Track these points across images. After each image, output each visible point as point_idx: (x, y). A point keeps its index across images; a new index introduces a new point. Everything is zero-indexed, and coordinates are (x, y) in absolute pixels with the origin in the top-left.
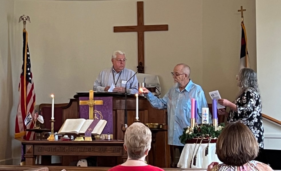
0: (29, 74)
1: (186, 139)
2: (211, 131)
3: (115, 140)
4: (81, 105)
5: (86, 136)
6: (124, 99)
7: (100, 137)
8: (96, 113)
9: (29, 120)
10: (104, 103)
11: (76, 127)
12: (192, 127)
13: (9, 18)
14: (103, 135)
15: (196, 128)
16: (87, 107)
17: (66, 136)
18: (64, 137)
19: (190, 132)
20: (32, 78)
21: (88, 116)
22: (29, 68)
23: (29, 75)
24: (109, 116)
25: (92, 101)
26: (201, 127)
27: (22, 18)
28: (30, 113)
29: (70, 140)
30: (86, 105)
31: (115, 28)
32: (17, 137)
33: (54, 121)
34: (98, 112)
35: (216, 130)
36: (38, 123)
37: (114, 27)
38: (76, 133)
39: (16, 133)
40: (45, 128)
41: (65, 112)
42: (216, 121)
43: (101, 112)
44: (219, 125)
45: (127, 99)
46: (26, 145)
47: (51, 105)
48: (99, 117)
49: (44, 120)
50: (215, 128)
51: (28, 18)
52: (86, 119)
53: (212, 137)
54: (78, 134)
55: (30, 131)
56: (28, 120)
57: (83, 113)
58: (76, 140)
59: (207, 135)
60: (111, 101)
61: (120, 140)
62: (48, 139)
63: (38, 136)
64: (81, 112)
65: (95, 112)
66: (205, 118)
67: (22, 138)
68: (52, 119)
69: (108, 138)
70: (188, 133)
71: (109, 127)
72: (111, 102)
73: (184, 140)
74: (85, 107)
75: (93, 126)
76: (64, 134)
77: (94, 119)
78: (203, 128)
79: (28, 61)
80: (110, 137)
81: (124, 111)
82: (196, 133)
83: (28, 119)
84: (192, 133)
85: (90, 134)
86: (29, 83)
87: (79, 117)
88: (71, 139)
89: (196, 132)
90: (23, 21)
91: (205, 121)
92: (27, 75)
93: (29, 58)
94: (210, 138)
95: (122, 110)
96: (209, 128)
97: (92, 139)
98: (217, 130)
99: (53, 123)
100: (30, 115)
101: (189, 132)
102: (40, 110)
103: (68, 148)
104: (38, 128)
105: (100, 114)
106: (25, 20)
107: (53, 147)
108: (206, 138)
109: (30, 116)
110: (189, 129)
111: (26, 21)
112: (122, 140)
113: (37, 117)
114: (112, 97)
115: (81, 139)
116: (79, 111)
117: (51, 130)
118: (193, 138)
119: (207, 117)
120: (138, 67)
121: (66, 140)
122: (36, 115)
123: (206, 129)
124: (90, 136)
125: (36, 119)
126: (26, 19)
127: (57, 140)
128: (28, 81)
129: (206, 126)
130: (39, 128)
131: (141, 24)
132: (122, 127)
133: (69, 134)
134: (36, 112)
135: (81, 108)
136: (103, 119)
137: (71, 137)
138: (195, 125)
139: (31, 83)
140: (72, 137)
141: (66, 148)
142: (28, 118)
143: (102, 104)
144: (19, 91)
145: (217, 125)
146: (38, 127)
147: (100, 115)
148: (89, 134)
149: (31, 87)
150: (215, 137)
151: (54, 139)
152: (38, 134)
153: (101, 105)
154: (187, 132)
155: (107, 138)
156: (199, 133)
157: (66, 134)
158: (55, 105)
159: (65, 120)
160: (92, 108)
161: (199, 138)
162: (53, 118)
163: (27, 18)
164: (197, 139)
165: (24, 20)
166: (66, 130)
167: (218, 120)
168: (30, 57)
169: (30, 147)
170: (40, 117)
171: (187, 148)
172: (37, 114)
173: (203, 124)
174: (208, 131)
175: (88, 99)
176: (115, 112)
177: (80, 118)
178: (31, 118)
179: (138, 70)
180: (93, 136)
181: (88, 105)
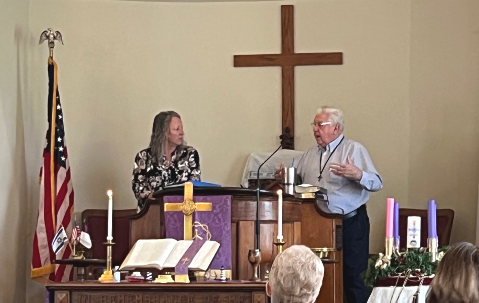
0: (61, 149)
1: (376, 278)
2: (424, 262)
3: (236, 281)
4: (167, 212)
5: (177, 274)
6: (254, 200)
7: (206, 276)
8: (197, 228)
9: (61, 241)
10: (214, 208)
11: (157, 254)
12: (388, 254)
13: (18, 35)
14: (213, 271)
15: (397, 256)
16: (180, 215)
17: (137, 274)
18: (132, 275)
19: (384, 263)
20: (66, 157)
21: (180, 234)
22: (61, 138)
23: (61, 151)
24: (224, 233)
25: (189, 204)
26: (405, 255)
27: (46, 34)
28: (63, 228)
29: (145, 281)
30: (178, 212)
31: (236, 59)
32: (36, 275)
33: (113, 243)
34: (202, 225)
35: (434, 261)
36: (80, 247)
37: (235, 56)
38: (156, 266)
39: (34, 267)
40: (93, 258)
41: (135, 226)
42: (434, 243)
43: (208, 225)
44: (439, 250)
45: (260, 200)
46: (56, 292)
47: (106, 212)
48: (204, 235)
49: (92, 243)
50: (431, 256)
51: (59, 35)
52: (178, 240)
53: (426, 274)
54: (160, 269)
55: (63, 263)
56: (59, 242)
57: (172, 227)
58: (157, 280)
59: (416, 270)
60: (229, 203)
61: (246, 280)
62: (100, 279)
63: (79, 273)
64: (166, 227)
65: (196, 226)
66: (414, 238)
67: (48, 278)
68: (109, 241)
69: (221, 277)
70: (381, 266)
71: (222, 255)
72: (227, 206)
73: (372, 280)
74: (175, 216)
75: (191, 253)
76: (134, 269)
77: (194, 240)
78: (409, 257)
79: (59, 123)
80: (227, 275)
81: (253, 223)
82: (395, 266)
83: (59, 240)
84: (387, 266)
85: (186, 268)
86: (62, 169)
87: (163, 235)
88: (148, 278)
89: (396, 263)
90: (47, 40)
91: (413, 243)
92: (56, 151)
93: (60, 117)
94: (423, 275)
95: (249, 223)
96: (420, 257)
97: (190, 278)
98: (437, 261)
99: (111, 247)
100: (64, 231)
101: (381, 263)
102: (85, 221)
103: (141, 297)
104: (79, 258)
105: (207, 229)
106: (52, 39)
107: (111, 296)
108: (415, 277)
109: (64, 234)
110: (383, 258)
111: (56, 41)
112: (250, 280)
113: (78, 236)
114: (230, 196)
115: (167, 278)
116: (162, 223)
117: (106, 261)
118: (389, 276)
119: (417, 235)
120: (281, 137)
121: (138, 281)
122: (75, 231)
123: (415, 257)
124: (185, 274)
125: (76, 239)
126: (55, 38)
127: (119, 281)
128: (59, 163)
129: (415, 252)
130: (83, 258)
131: (289, 50)
132: (250, 255)
133: (143, 270)
134: (76, 225)
135: (167, 217)
136: (211, 240)
137: (148, 275)
138: (393, 251)
139: (65, 167)
140: (150, 276)
141: (137, 298)
142: (60, 238)
143: (210, 210)
144: (40, 183)
145: (437, 251)
146: (80, 256)
147: (205, 232)
148: (183, 269)
149: (64, 175)
150: (433, 273)
151: (112, 280)
152: (79, 269)
153: (209, 212)
154: (377, 264)
155: (219, 277)
156: (402, 266)
157: (138, 269)
158: (114, 211)
159: (136, 241)
160: (191, 218)
161: (402, 275)
162: (110, 238)
163: (55, 35)
164: (397, 278)
165: (50, 39)
166: (137, 260)
167: (438, 241)
168: (62, 116)
169: (64, 295)
170: (84, 236)
171: (377, 296)
172: (78, 231)
173: (410, 249)
174: (419, 261)
175: (182, 200)
176: (235, 225)
177: (165, 237)
178: (65, 238)
179: (282, 142)
180: (191, 273)
181: (181, 212)
